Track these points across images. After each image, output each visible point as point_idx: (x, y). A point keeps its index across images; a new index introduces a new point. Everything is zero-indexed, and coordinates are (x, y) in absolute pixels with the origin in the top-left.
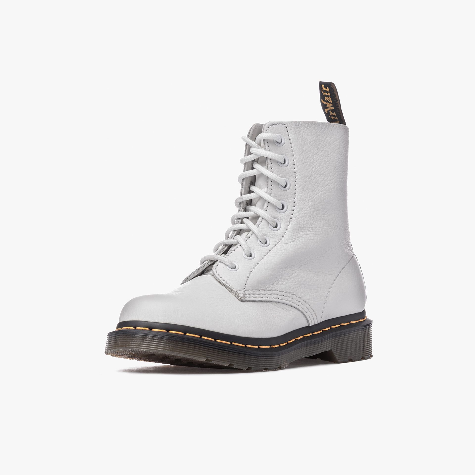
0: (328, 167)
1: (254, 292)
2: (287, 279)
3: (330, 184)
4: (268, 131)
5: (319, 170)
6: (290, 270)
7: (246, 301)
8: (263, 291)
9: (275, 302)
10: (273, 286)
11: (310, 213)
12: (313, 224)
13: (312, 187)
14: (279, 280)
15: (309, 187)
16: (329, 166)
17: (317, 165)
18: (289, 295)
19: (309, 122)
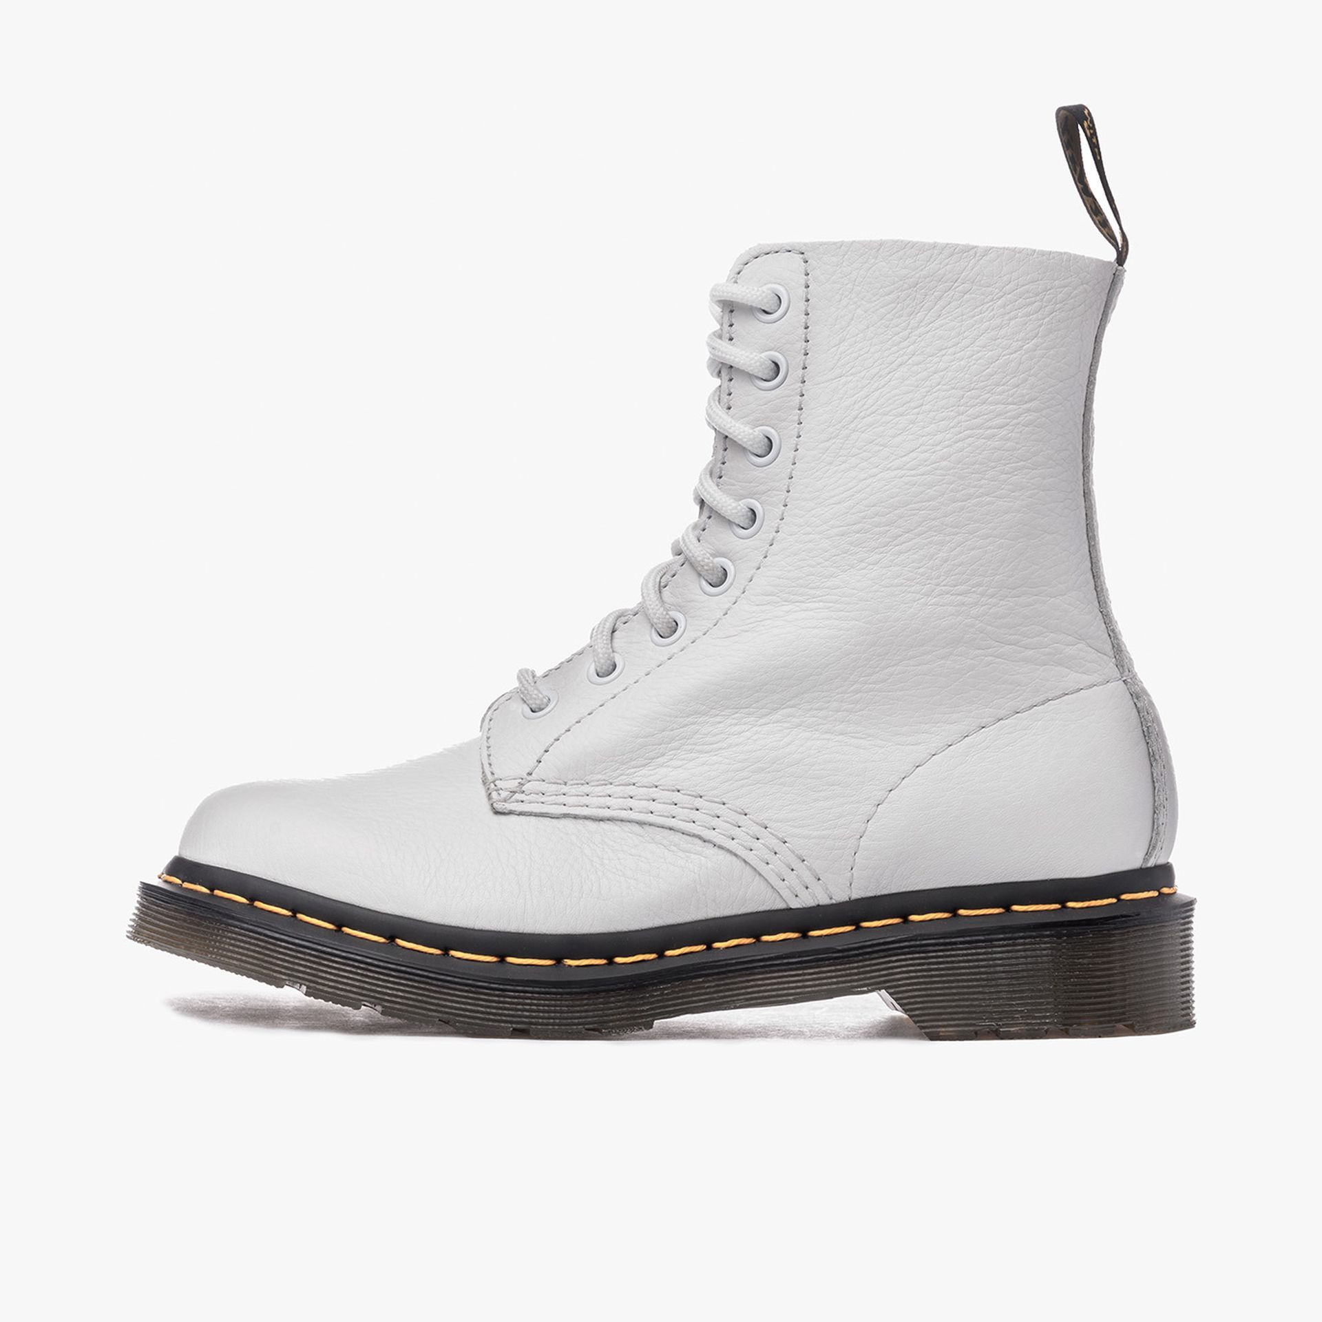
0: (934, 390)
1: (561, 789)
2: (700, 752)
3: (928, 447)
4: (741, 274)
5: (895, 401)
6: (720, 722)
7: (510, 813)
8: (598, 786)
9: (637, 823)
10: (644, 771)
11: (827, 541)
12: (831, 576)
13: (850, 454)
14: (672, 752)
15: (840, 454)
16: (940, 386)
17: (892, 383)
18: (698, 803)
19: (881, 244)
